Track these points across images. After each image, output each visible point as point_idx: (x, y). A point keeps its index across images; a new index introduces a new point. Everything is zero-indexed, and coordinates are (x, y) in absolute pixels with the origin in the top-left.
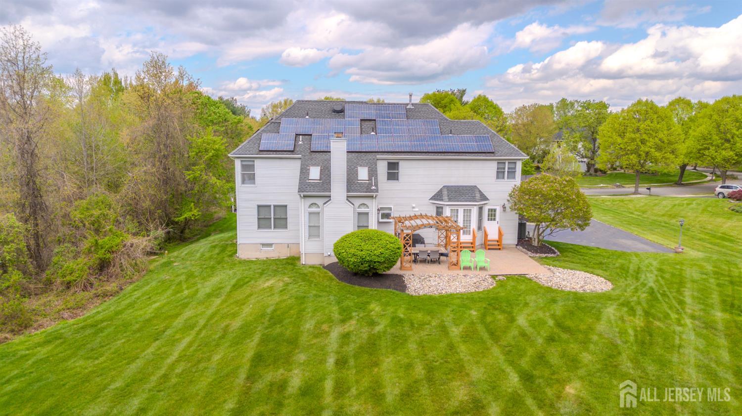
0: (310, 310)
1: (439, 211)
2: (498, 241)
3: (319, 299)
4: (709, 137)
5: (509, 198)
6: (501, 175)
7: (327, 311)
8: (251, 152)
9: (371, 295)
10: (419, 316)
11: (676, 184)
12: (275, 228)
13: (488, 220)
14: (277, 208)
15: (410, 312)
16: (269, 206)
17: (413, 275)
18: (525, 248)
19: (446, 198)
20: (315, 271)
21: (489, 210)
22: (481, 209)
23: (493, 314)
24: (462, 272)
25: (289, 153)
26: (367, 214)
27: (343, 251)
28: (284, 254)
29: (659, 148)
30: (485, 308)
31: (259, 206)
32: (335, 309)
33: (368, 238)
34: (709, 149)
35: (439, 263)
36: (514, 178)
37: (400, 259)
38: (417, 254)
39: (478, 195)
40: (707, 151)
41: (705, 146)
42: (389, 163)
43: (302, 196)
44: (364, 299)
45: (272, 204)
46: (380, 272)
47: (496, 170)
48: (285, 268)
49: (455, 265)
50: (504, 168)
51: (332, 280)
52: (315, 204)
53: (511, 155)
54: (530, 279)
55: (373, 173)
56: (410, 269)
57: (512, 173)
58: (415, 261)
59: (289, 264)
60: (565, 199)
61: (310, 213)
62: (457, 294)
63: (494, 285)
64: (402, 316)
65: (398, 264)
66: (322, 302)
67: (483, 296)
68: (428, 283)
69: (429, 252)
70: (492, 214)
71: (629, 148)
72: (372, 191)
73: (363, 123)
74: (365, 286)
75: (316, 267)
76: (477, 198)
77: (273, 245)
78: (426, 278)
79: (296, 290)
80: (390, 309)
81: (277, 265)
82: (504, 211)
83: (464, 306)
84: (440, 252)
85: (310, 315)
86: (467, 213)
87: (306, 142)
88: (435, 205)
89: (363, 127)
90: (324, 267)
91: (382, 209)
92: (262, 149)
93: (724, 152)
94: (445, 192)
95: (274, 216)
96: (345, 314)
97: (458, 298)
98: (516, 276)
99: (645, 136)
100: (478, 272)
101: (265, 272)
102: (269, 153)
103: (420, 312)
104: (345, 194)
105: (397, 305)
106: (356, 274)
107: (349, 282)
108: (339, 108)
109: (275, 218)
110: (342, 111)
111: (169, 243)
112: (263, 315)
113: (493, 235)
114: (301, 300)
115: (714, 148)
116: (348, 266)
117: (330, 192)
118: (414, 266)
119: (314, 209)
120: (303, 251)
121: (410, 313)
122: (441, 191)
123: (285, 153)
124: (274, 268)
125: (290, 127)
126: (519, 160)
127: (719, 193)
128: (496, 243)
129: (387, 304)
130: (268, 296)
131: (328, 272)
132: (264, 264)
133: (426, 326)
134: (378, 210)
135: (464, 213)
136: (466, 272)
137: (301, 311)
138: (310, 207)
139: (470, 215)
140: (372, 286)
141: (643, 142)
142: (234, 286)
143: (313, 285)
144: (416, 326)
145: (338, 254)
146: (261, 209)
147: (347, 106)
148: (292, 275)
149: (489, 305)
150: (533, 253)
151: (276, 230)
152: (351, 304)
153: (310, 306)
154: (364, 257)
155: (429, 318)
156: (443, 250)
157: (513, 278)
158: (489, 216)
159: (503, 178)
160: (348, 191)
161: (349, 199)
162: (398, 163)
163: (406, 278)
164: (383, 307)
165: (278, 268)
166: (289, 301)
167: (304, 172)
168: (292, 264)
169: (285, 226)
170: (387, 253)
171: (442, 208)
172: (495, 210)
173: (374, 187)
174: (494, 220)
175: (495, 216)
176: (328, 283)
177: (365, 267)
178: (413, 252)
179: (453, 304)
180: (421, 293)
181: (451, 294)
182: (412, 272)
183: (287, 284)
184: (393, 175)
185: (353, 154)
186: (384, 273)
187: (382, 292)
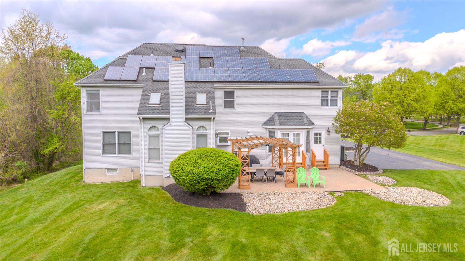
0: (136, 237)
1: (272, 134)
2: (324, 162)
3: (150, 222)
4: (448, 94)
5: (334, 122)
6: (325, 103)
7: (156, 237)
8: (96, 81)
9: (209, 216)
10: (264, 240)
11: (422, 129)
12: (119, 153)
13: (315, 143)
14: (121, 134)
15: (253, 235)
16: (114, 133)
17: (252, 193)
18: (349, 168)
19: (277, 122)
20: (154, 193)
21: (315, 134)
22: (308, 133)
23: (349, 235)
24: (300, 190)
25: (132, 82)
26: (205, 136)
27: (179, 169)
28: (129, 177)
29: (416, 101)
30: (337, 227)
31: (104, 133)
32: (166, 234)
33: (206, 155)
34: (448, 102)
35: (276, 182)
36: (336, 105)
37: (237, 179)
38: (254, 173)
39: (306, 121)
40: (447, 104)
41: (446, 100)
42: (225, 92)
43: (141, 118)
44: (201, 221)
45: (116, 130)
46: (218, 191)
47: (321, 98)
48: (125, 191)
49: (292, 182)
50: (328, 97)
51: (168, 200)
52: (155, 127)
53: (333, 84)
54: (367, 195)
55: (211, 98)
56: (249, 188)
57: (334, 102)
58: (252, 180)
59: (129, 186)
60: (386, 121)
61: (150, 136)
62: (300, 212)
63: (335, 201)
64: (244, 241)
65: (236, 183)
66: (153, 226)
67: (328, 214)
68: (269, 201)
69: (266, 171)
70: (317, 138)
71: (396, 101)
72: (210, 114)
73: (202, 60)
74: (202, 206)
75: (156, 189)
76: (305, 122)
77: (118, 170)
78: (265, 196)
79: (128, 212)
80: (231, 233)
81: (118, 187)
82: (329, 134)
83: (312, 225)
84: (276, 170)
85: (134, 243)
86: (296, 136)
87: (149, 74)
88: (268, 130)
89: (202, 63)
90: (164, 189)
91: (220, 134)
92: (107, 79)
93: (459, 105)
94: (276, 118)
95: (119, 141)
96: (176, 240)
97: (303, 217)
98: (353, 192)
99: (407, 93)
100: (315, 189)
101: (104, 195)
102: (113, 82)
103: (264, 235)
104: (184, 117)
105: (237, 227)
106: (193, 194)
107: (186, 203)
108: (180, 48)
109: (119, 144)
110: (183, 51)
111: (37, 173)
112: (78, 245)
113: (320, 157)
114: (130, 223)
115: (452, 101)
116: (184, 185)
117: (169, 114)
118: (252, 185)
119: (154, 132)
120: (143, 173)
121: (253, 237)
122: (272, 117)
123: (129, 82)
124: (114, 191)
125: (134, 63)
126: (341, 88)
127: (461, 132)
128: (322, 163)
129: (226, 226)
130: (95, 220)
131: (166, 192)
132: (106, 187)
133: (276, 254)
134: (216, 134)
135: (294, 136)
136: (304, 189)
137: (125, 238)
138: (149, 129)
139: (299, 138)
140: (209, 206)
141: (405, 96)
142: (66, 210)
143: (147, 207)
144: (263, 254)
145: (174, 173)
146: (106, 135)
147: (187, 47)
148: (129, 197)
149: (339, 223)
150: (357, 171)
151: (120, 155)
152: (185, 227)
153: (137, 231)
154: (201, 174)
155: (276, 242)
156: (278, 169)
157: (350, 194)
158: (315, 140)
159: (327, 105)
160: (187, 113)
161: (188, 122)
162: (233, 92)
163: (245, 196)
164: (222, 230)
165: (118, 191)
166: (116, 226)
167: (145, 98)
168: (133, 187)
169: (129, 152)
170: (225, 171)
171: (274, 132)
172: (320, 134)
173: (211, 111)
174: (320, 143)
175: (320, 139)
176: (163, 204)
177: (202, 185)
178: (250, 171)
179: (300, 224)
180: (262, 212)
181: (294, 212)
182: (250, 191)
183: (120, 207)
184: (229, 103)
185: (193, 83)
186: (222, 192)
187: (221, 212)
